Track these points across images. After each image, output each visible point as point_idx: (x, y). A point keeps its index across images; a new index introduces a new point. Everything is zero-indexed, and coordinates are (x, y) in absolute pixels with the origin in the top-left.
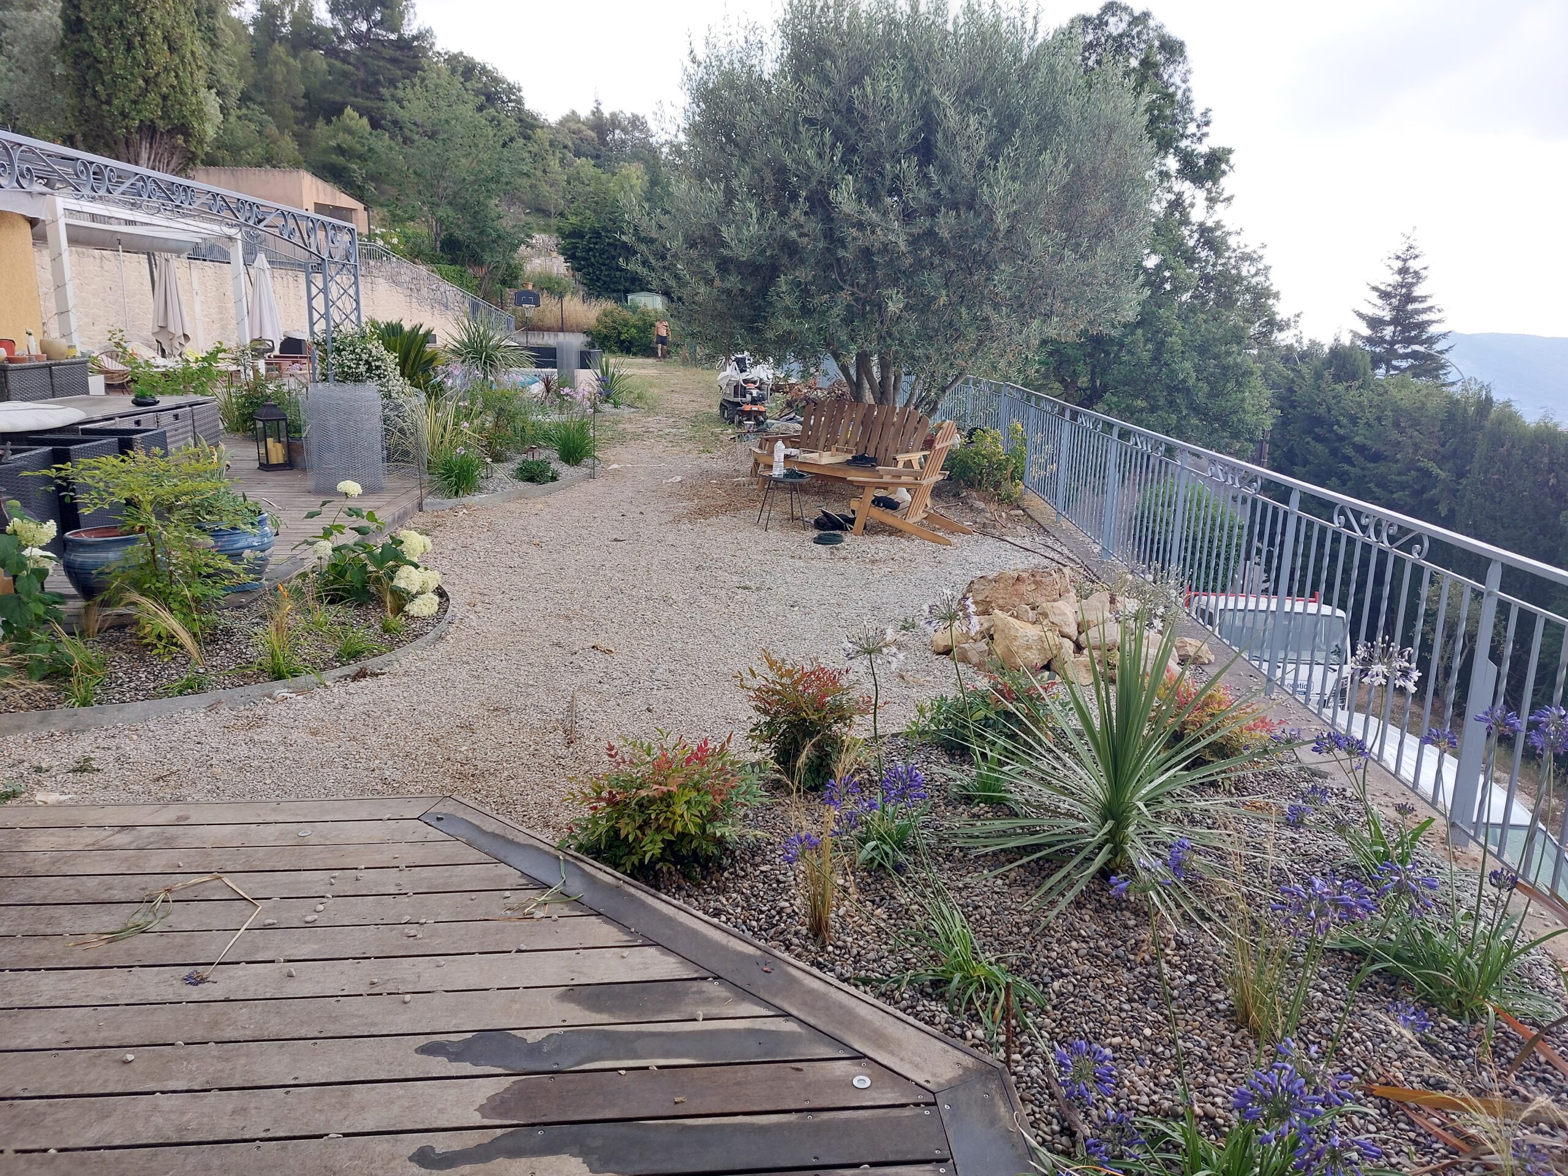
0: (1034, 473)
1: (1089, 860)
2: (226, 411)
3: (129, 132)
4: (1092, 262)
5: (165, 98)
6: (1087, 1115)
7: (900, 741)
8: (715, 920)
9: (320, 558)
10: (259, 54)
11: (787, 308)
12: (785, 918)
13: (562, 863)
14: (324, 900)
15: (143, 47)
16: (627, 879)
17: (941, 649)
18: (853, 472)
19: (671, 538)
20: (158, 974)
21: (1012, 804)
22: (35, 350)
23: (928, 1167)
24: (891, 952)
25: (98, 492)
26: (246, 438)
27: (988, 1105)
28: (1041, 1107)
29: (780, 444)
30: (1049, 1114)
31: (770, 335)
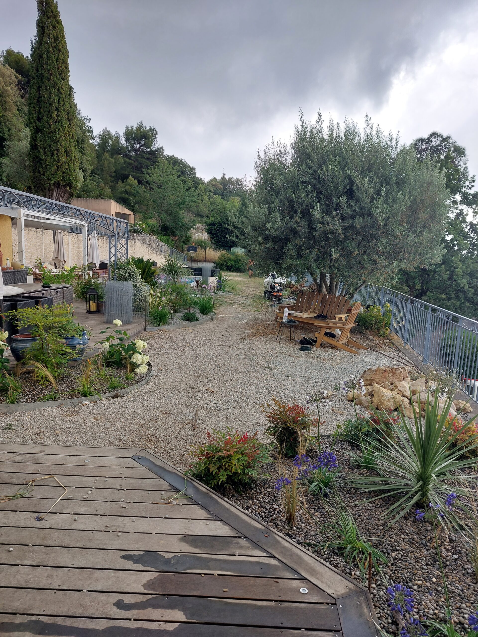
0: (395, 325)
1: (411, 498)
2: (76, 290)
3: (50, 186)
4: (421, 238)
5: (64, 173)
6: (405, 616)
7: (331, 438)
8: (247, 512)
9: (105, 349)
10: (99, 157)
11: (291, 255)
12: (276, 513)
13: (186, 481)
14: (92, 489)
15: (57, 154)
16: (211, 490)
17: (351, 399)
18: (317, 321)
19: (241, 345)
20: (26, 515)
21: (378, 470)
22: (9, 266)
23: (331, 633)
24: (321, 532)
25: (24, 321)
26: (83, 301)
27: (359, 607)
28: (383, 610)
29: (286, 309)
30: (387, 614)
31: (284, 266)
